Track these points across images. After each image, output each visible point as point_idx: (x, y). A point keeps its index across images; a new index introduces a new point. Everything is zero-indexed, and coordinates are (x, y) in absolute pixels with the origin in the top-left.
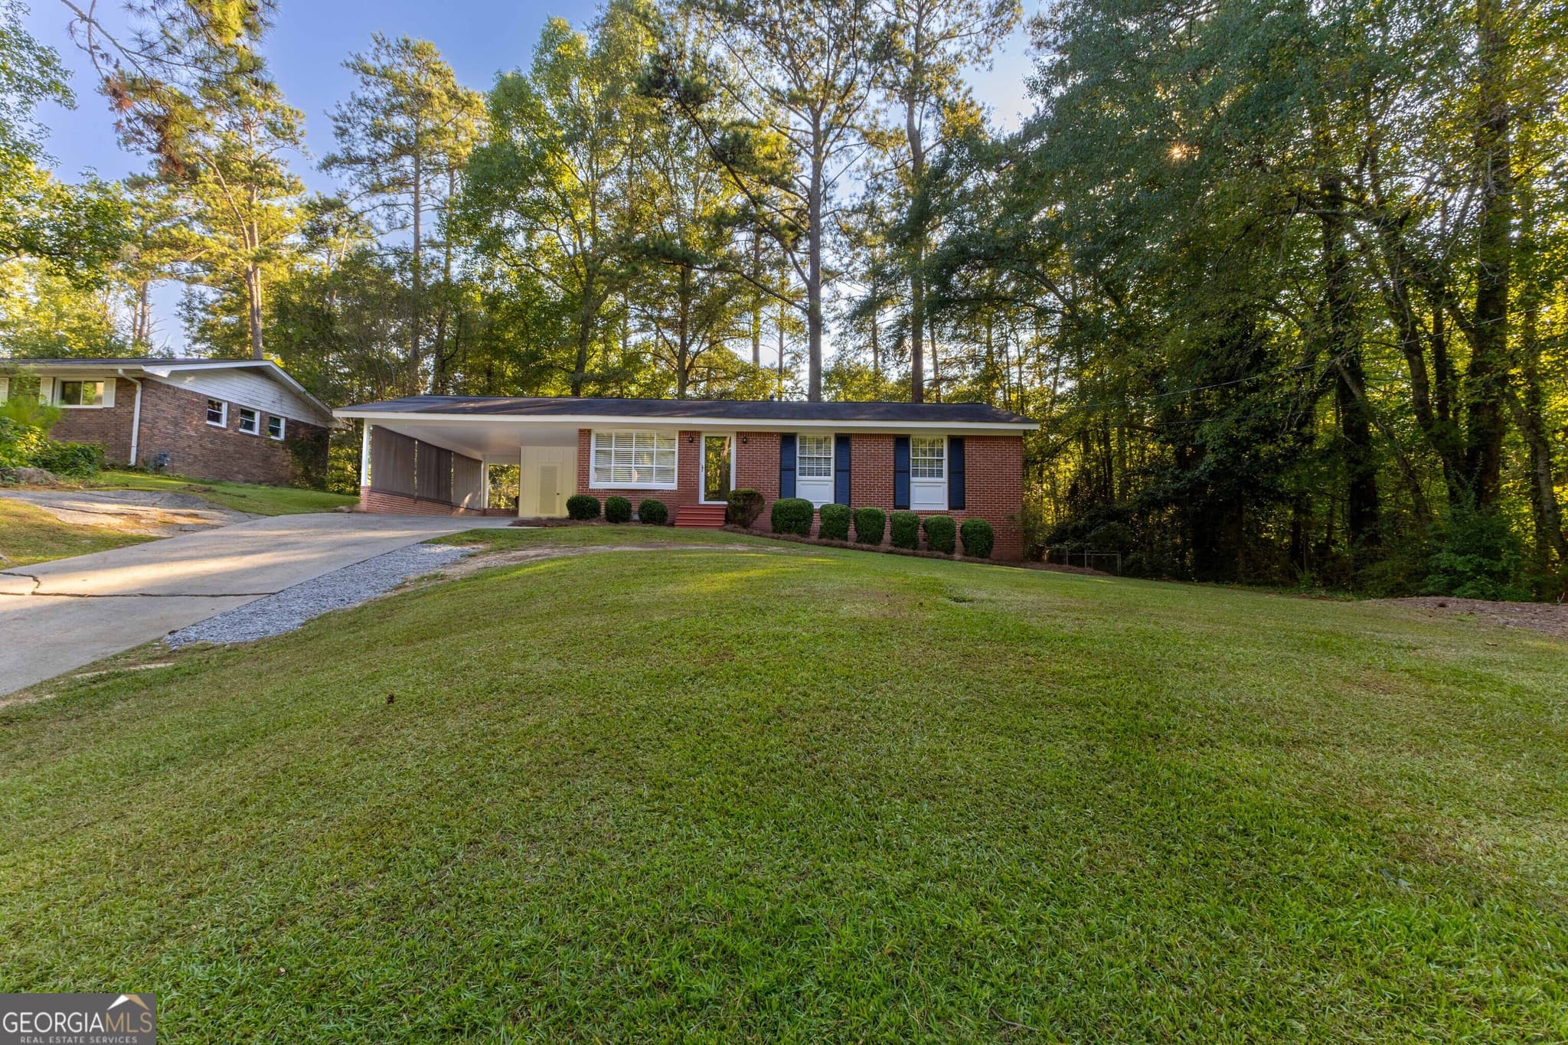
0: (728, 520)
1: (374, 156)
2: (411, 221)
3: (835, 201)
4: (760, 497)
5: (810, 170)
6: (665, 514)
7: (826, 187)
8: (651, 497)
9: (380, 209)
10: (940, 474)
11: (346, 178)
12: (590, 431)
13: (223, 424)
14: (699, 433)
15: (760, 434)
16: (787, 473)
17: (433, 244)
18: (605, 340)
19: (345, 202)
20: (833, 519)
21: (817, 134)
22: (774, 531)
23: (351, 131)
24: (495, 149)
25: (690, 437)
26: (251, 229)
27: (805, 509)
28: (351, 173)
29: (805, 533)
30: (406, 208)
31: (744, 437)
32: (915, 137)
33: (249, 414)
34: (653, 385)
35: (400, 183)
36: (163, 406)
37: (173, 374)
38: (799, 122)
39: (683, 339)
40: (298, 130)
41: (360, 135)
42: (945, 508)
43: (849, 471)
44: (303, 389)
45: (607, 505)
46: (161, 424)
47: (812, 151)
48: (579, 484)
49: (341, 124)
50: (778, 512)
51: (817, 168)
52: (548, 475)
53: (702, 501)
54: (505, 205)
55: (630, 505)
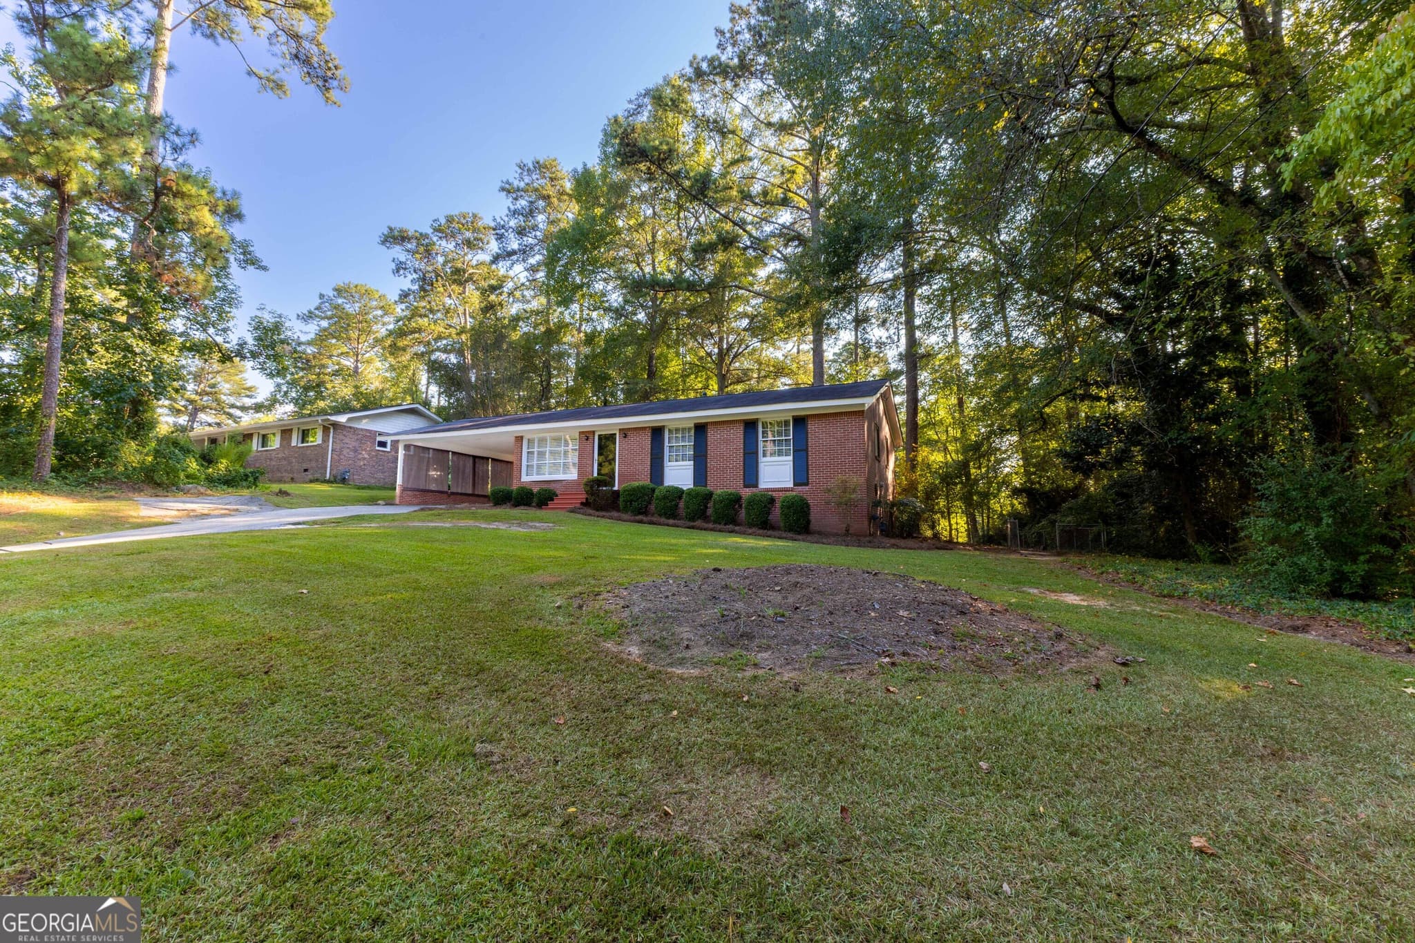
10: (788, 453)
12: (522, 437)
13: (388, 449)
14: (593, 432)
16: (657, 461)
25: (586, 436)
31: (625, 433)
36: (347, 440)
37: (350, 420)
42: (791, 485)
46: (345, 452)
48: (515, 479)
51: (816, 179)
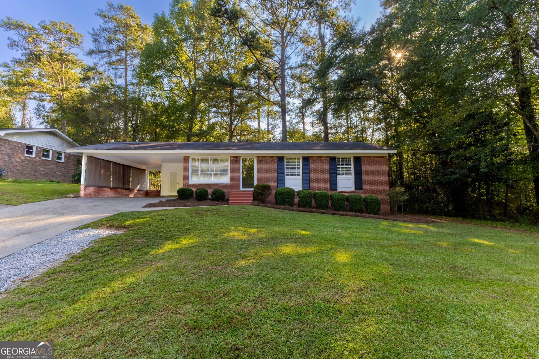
0: (254, 199)
1: (109, 50)
2: (124, 75)
3: (289, 65)
4: (269, 187)
5: (280, 52)
6: (224, 196)
7: (286, 59)
8: (217, 188)
9: (111, 70)
10: (350, 173)
11: (97, 58)
12: (189, 157)
13: (34, 156)
14: (239, 157)
15: (267, 157)
16: (281, 174)
17: (133, 84)
18: (200, 121)
19: (97, 67)
20: (305, 198)
21: (283, 37)
22: (277, 204)
23: (99, 40)
24: (155, 44)
25: (235, 159)
26: (62, 80)
27: (291, 193)
28: (100, 56)
29: (291, 204)
30: (122, 70)
31: (260, 158)
32: (322, 37)
33: (48, 151)
34: (219, 137)
35: (120, 61)
36: (3, 148)
37: (6, 134)
38: (275, 34)
39: (231, 119)
40: (80, 41)
41: (103, 41)
42: (353, 189)
43: (309, 173)
44: (72, 141)
45: (196, 192)
46: (2, 156)
47: (281, 44)
48: (184, 182)
49: (95, 37)
50: (278, 194)
51: (283, 50)
52: (173, 175)
53: (241, 189)
54: (159, 67)
55: (207, 192)
